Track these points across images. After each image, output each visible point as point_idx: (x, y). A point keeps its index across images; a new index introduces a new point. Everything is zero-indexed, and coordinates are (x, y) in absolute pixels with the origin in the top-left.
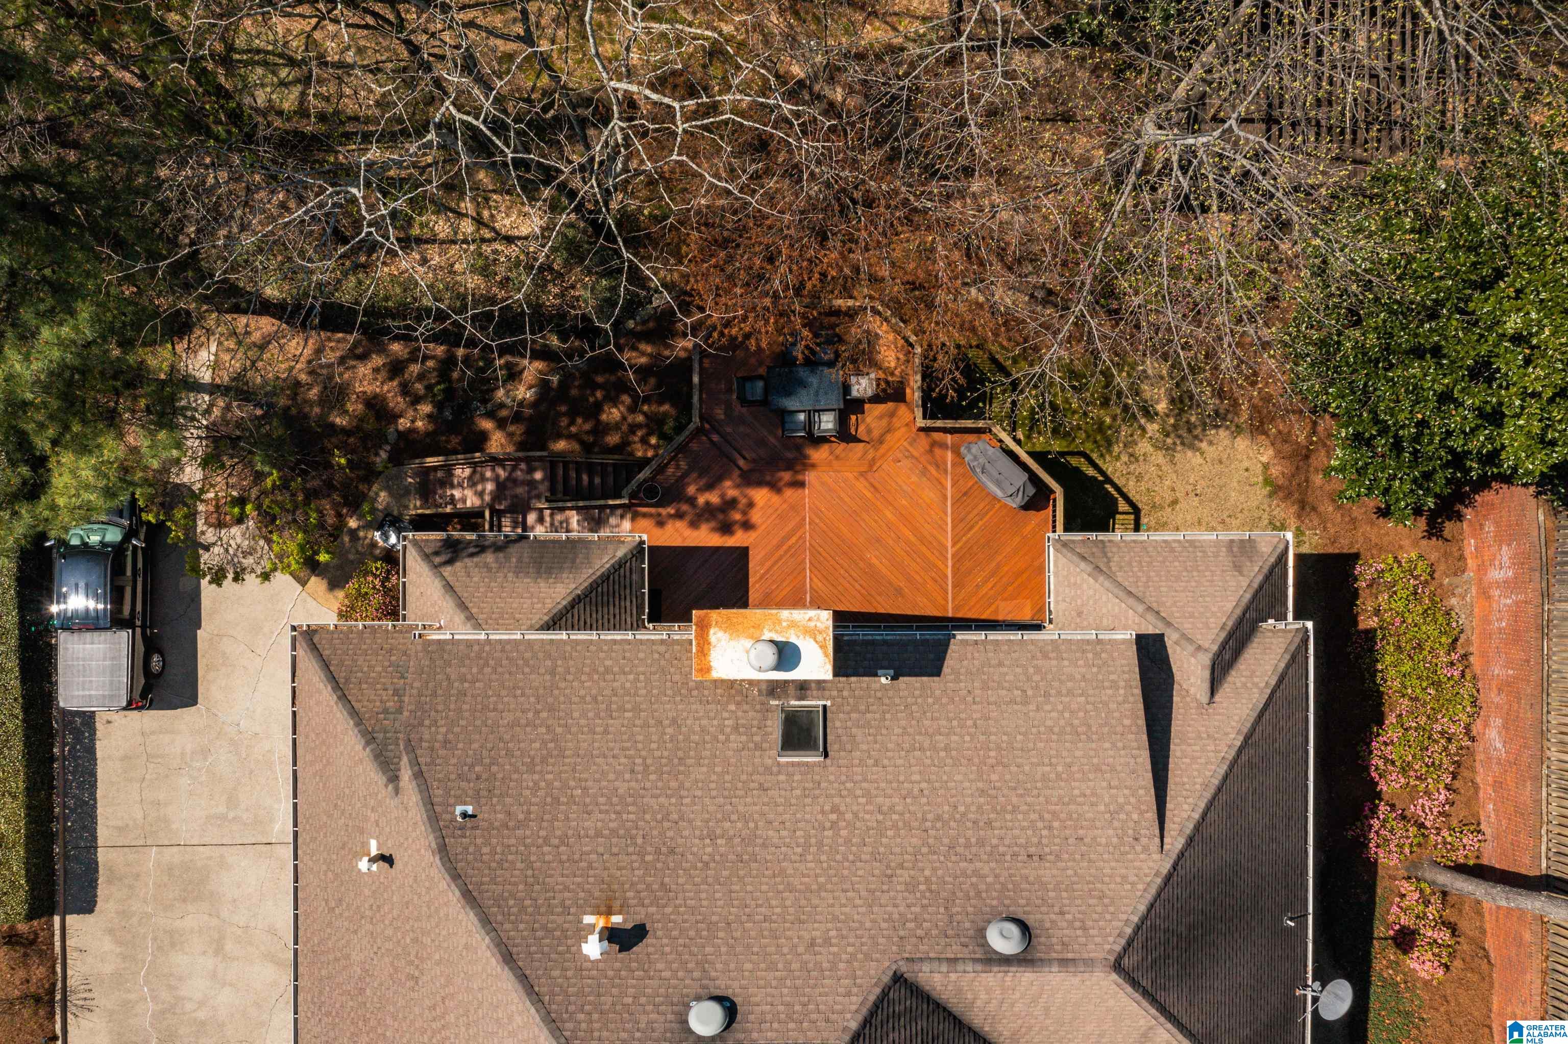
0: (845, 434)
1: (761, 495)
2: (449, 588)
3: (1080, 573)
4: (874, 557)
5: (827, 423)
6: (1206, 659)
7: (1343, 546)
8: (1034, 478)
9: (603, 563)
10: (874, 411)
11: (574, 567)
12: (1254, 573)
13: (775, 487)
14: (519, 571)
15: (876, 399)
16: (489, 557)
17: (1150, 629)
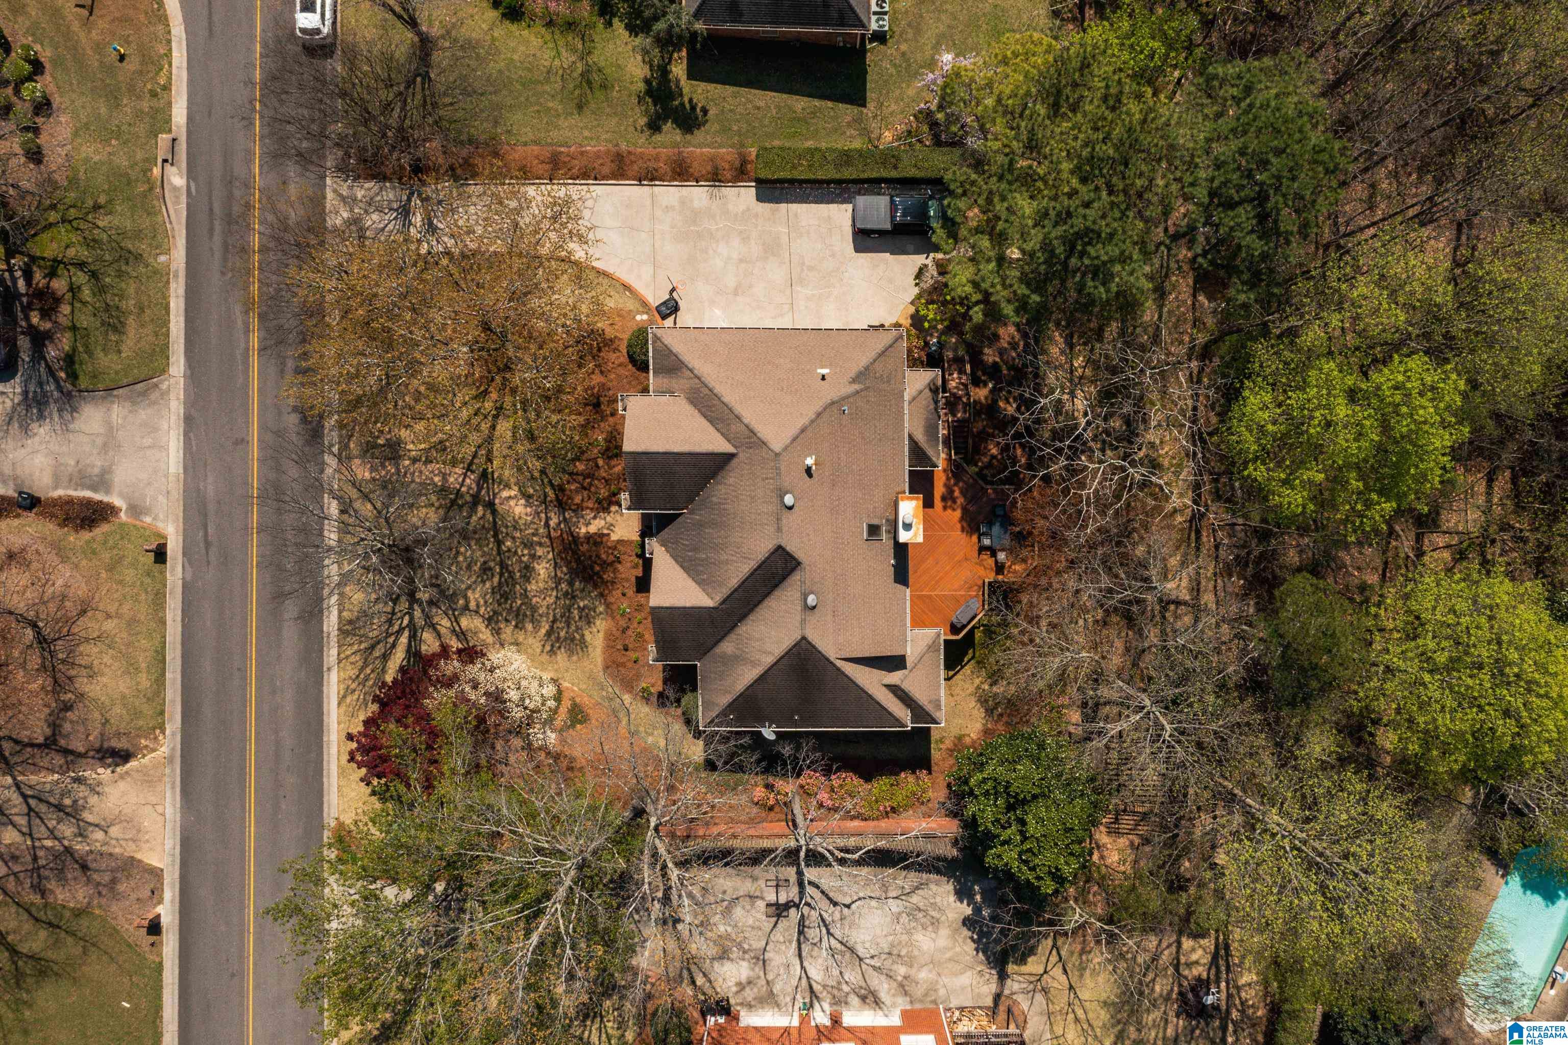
0: (982, 549)
1: (958, 513)
2: (921, 392)
3: (928, 641)
4: (930, 561)
5: (987, 542)
6: (898, 683)
7: (934, 768)
8: (964, 626)
9: (930, 452)
10: (991, 562)
11: (928, 441)
12: (929, 708)
13: (962, 519)
14: (927, 419)
15: (996, 562)
16: (932, 406)
17: (909, 664)
